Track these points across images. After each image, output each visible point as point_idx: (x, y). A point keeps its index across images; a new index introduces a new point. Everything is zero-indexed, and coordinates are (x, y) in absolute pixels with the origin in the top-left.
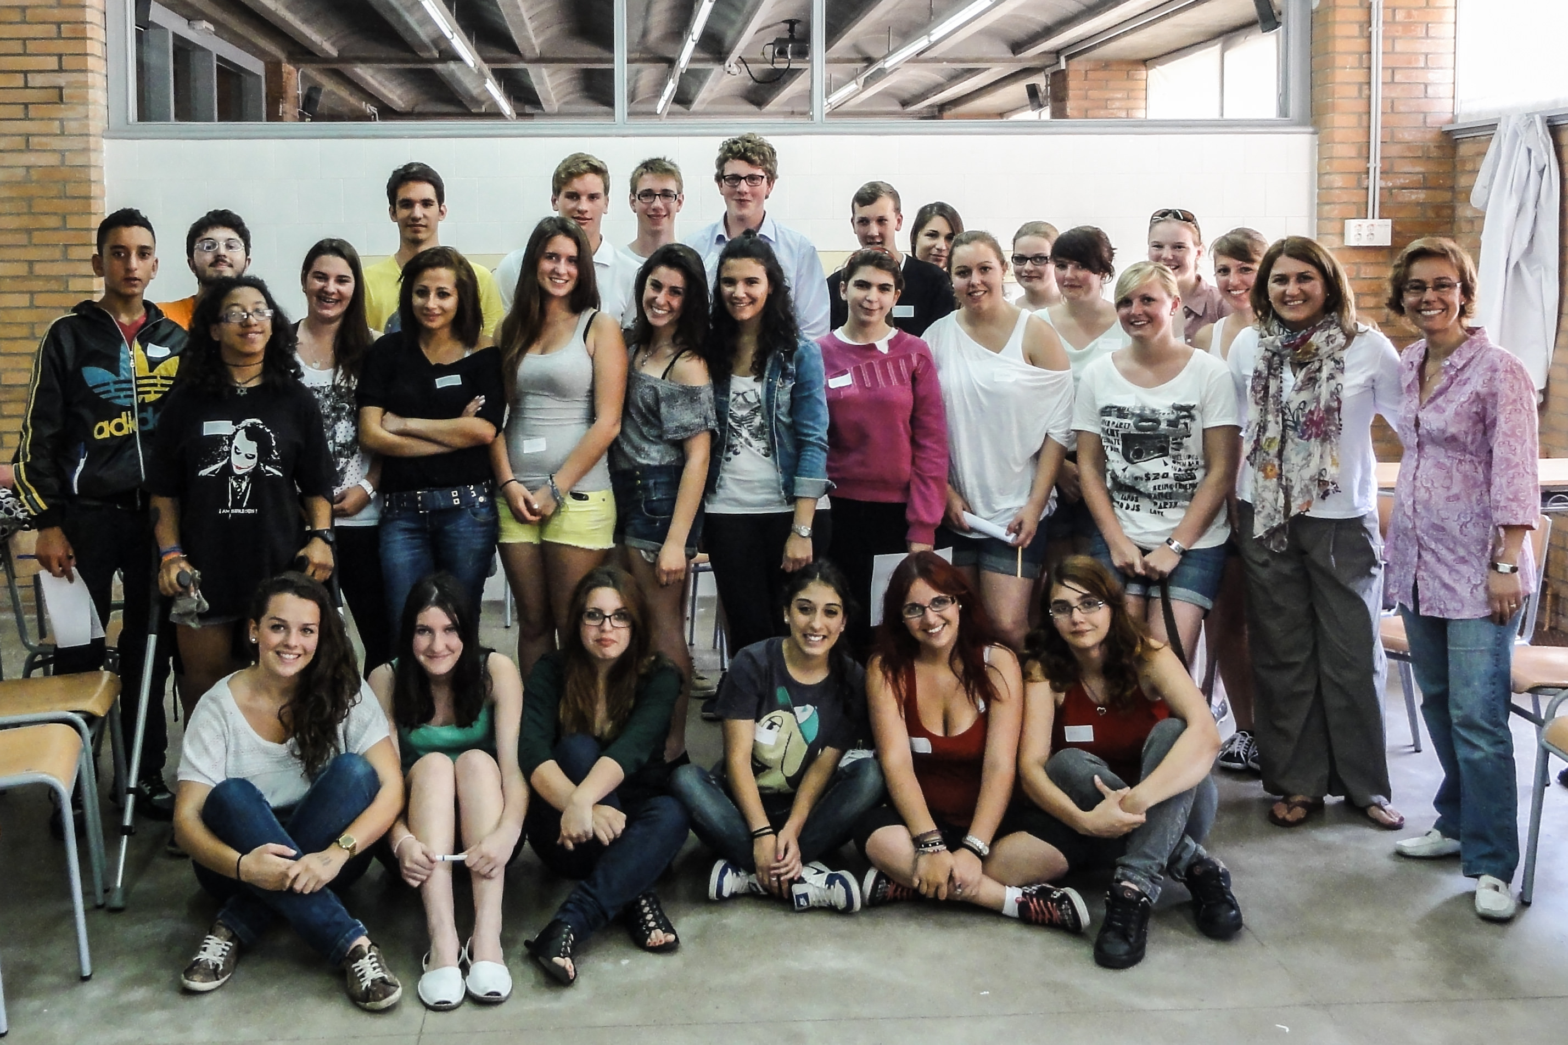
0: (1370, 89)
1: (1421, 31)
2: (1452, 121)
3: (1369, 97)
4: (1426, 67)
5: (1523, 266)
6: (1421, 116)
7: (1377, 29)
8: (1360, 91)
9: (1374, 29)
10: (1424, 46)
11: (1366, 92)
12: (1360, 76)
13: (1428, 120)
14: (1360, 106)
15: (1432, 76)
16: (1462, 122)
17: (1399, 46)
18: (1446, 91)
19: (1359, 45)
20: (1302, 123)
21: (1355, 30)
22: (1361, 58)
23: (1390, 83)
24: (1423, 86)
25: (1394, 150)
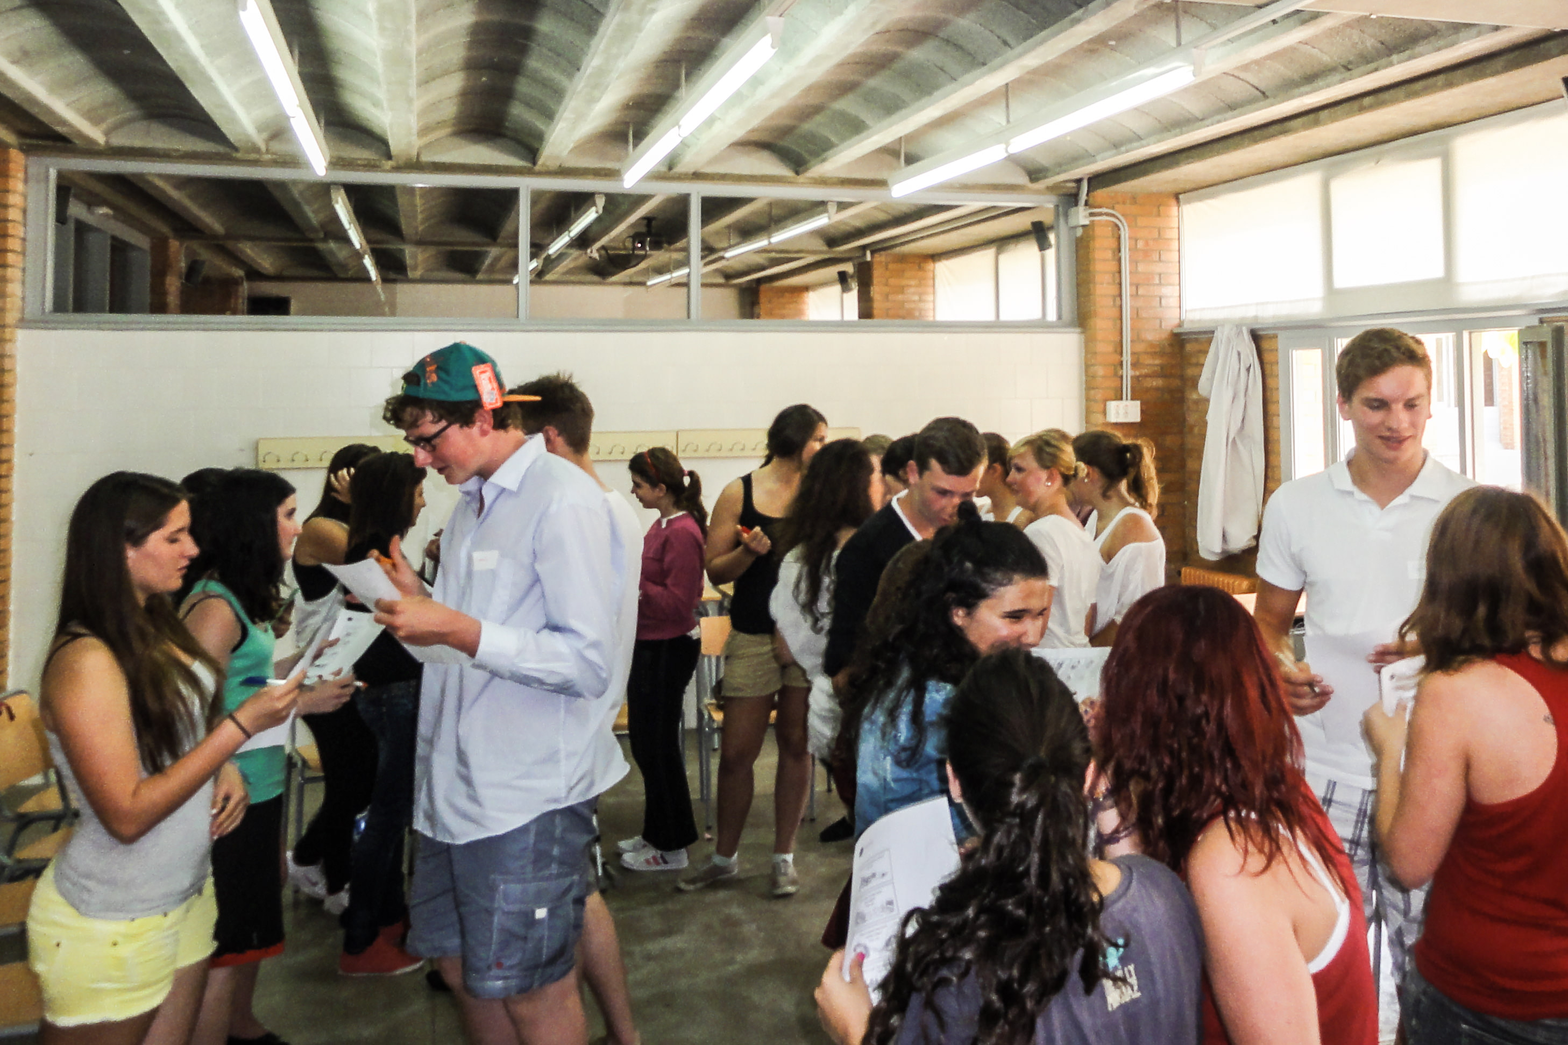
0: (1121, 299)
1: (1155, 256)
2: (1180, 325)
3: (1121, 307)
4: (1160, 284)
5: (1238, 442)
6: (1158, 321)
7: (1125, 254)
8: (1114, 301)
9: (1123, 254)
10: (1158, 268)
11: (1118, 303)
12: (1113, 290)
13: (1163, 324)
14: (1114, 312)
15: (1166, 291)
16: (1187, 327)
17: (1141, 268)
18: (1174, 302)
19: (1112, 266)
20: (1071, 325)
21: (1109, 255)
22: (1114, 276)
23: (1135, 296)
24: (1158, 299)
25: (1140, 348)
